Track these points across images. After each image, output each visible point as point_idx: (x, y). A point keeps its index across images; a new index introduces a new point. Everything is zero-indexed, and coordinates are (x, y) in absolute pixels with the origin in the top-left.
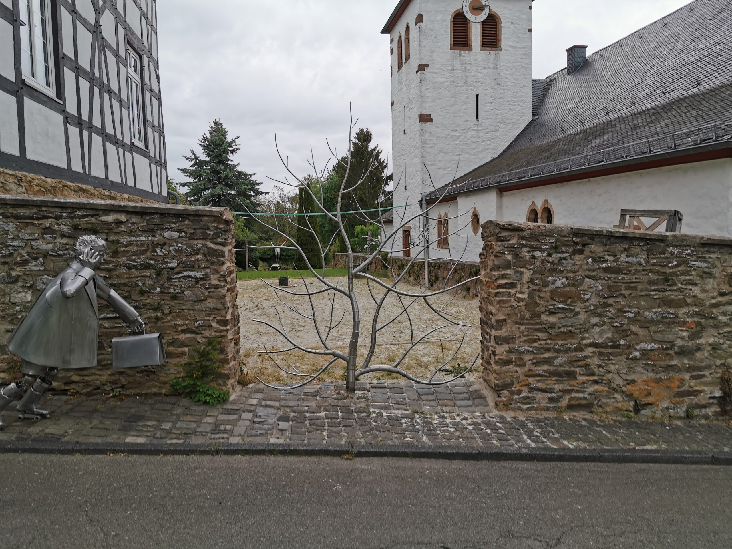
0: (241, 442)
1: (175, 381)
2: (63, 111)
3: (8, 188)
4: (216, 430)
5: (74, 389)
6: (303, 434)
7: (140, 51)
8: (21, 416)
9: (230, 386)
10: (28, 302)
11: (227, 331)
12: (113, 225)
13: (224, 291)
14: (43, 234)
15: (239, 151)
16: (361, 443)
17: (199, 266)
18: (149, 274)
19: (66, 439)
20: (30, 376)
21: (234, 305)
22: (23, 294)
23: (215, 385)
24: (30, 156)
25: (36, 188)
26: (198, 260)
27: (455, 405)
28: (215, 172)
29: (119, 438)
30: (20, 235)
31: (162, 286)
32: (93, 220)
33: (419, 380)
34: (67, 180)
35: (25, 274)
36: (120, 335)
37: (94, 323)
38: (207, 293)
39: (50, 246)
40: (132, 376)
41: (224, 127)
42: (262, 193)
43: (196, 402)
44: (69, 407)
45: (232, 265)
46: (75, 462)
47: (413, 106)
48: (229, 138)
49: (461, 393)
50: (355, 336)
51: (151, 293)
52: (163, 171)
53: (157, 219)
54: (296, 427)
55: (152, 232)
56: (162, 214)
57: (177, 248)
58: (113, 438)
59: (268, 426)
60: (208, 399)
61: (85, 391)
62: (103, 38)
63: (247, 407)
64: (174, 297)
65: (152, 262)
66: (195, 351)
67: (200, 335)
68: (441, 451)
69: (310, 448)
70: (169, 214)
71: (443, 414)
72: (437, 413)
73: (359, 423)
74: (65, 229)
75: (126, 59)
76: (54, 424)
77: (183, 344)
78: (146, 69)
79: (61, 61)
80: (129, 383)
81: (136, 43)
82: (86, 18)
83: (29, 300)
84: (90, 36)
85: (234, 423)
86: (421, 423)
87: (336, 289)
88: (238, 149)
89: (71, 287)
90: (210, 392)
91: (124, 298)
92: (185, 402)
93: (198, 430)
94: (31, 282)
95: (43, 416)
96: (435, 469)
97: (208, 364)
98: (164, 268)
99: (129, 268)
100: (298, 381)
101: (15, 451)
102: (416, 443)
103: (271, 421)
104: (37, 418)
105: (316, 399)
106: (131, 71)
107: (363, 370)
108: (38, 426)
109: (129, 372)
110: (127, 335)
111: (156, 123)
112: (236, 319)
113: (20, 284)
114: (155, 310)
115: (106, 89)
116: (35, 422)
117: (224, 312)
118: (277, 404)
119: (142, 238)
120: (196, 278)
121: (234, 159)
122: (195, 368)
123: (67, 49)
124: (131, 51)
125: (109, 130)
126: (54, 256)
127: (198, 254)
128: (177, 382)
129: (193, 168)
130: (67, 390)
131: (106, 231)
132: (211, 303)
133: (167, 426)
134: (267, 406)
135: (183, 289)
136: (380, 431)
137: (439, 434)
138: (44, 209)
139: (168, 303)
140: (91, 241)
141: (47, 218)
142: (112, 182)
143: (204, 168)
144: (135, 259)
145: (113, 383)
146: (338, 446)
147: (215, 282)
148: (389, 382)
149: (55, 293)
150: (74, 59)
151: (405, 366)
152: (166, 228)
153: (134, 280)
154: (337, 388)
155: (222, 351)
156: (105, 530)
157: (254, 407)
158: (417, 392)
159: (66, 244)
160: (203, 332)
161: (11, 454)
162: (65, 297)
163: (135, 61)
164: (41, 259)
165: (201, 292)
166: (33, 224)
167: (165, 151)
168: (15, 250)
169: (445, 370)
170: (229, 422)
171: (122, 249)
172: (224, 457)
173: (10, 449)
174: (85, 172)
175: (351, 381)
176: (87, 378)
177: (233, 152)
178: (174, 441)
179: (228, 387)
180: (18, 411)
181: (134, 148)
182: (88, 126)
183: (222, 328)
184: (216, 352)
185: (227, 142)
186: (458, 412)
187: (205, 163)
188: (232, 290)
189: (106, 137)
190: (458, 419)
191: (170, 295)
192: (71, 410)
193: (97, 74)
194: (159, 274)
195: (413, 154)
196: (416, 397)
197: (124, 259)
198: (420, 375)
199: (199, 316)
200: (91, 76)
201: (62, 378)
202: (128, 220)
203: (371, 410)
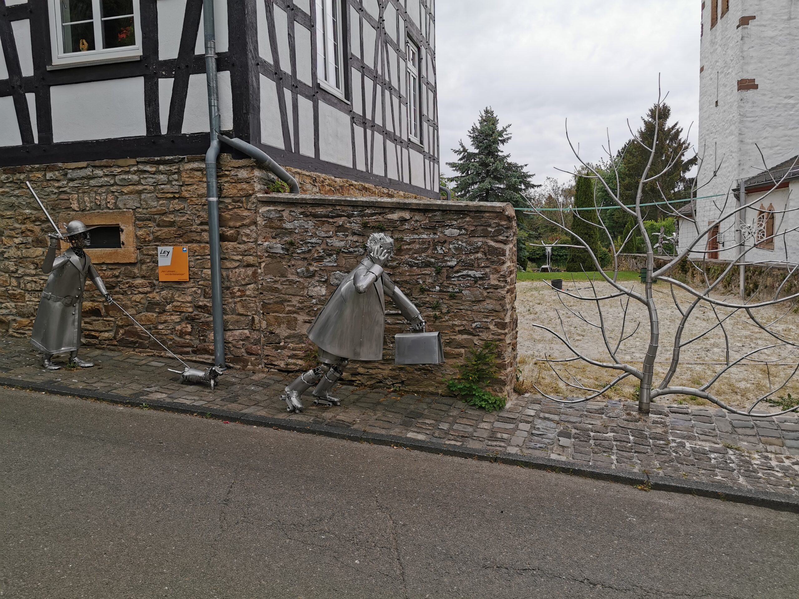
0: (519, 453)
1: (451, 382)
2: (350, 112)
3: (305, 189)
4: (493, 437)
5: (360, 380)
6: (587, 454)
7: (418, 43)
8: (316, 401)
9: (506, 393)
10: (323, 296)
11: (505, 334)
12: (398, 223)
13: (504, 292)
14: (336, 232)
15: (509, 141)
16: (658, 474)
17: (479, 265)
18: (429, 272)
19: (355, 427)
20: (325, 364)
21: (513, 307)
22: (319, 288)
23: (491, 390)
24: (323, 157)
25: (328, 188)
26: (478, 259)
27: (783, 445)
28: (484, 164)
29: (401, 433)
30: (317, 232)
31: (441, 285)
32: (380, 218)
33: (735, 410)
34: (352, 179)
35: (320, 269)
36: (401, 331)
37: (381, 319)
38: (485, 294)
39: (343, 243)
40: (411, 373)
41: (495, 115)
42: (533, 186)
43: (472, 406)
44: (356, 397)
45: (512, 264)
46: (363, 450)
47: (730, 71)
48: (499, 127)
49: (793, 431)
50: (653, 350)
51: (430, 291)
52: (436, 165)
53: (438, 216)
54: (580, 446)
55: (433, 229)
56: (443, 211)
57: (457, 245)
58: (395, 431)
59: (548, 441)
60: (483, 404)
61: (368, 383)
62: (385, 34)
63: (523, 417)
64: (453, 297)
65: (433, 260)
66: (472, 353)
67: (477, 337)
68: (764, 497)
69: (597, 471)
70: (450, 211)
71: (766, 454)
72: (757, 452)
73: (656, 451)
74: (356, 227)
75: (406, 53)
76: (343, 412)
77: (460, 345)
78: (424, 62)
79: (349, 62)
80: (408, 379)
81: (415, 34)
82: (371, 14)
83: (324, 294)
84: (374, 32)
85: (512, 432)
86: (736, 461)
87: (630, 295)
88: (509, 138)
89: (363, 283)
90: (485, 397)
91: (406, 295)
92: (460, 404)
93: (475, 434)
94: (326, 278)
95: (334, 403)
96: (756, 518)
97: (484, 368)
98: (443, 267)
99: (411, 266)
100: (580, 396)
101: (313, 432)
102: (730, 484)
103: (551, 436)
104: (329, 405)
105: (602, 418)
106: (410, 64)
107: (660, 391)
108: (330, 412)
109: (408, 368)
110: (408, 332)
111: (431, 117)
112: (515, 322)
113: (317, 278)
114: (434, 308)
115: (387, 86)
116: (327, 408)
117: (502, 314)
118: (556, 418)
119: (424, 236)
120: (475, 277)
121: (504, 149)
122: (471, 370)
123: (355, 50)
124: (411, 44)
125: (389, 128)
126: (346, 253)
127: (477, 252)
128: (453, 383)
129: (462, 162)
130: (353, 381)
131: (391, 229)
132: (489, 305)
133: (445, 426)
134: (545, 418)
135: (461, 288)
136: (682, 464)
137: (760, 478)
138: (338, 208)
139: (447, 302)
140: (380, 239)
141: (341, 216)
142: (390, 179)
143: (473, 160)
144: (417, 257)
145: (394, 378)
146: (630, 473)
147: (494, 282)
148: (693, 408)
149: (349, 288)
150: (360, 58)
151: (714, 391)
152: (447, 226)
153: (416, 277)
154: (627, 408)
155: (500, 355)
156: (394, 518)
157: (532, 418)
158: (731, 423)
159: (356, 242)
160: (481, 334)
161: (310, 435)
162: (358, 292)
163: (413, 53)
164: (334, 256)
165: (480, 292)
166: (329, 222)
167: (438, 146)
168: (313, 247)
169: (770, 401)
170: (505, 431)
171: (405, 247)
172: (503, 466)
173: (309, 430)
174: (367, 171)
175: (645, 401)
176: (371, 371)
177: (503, 142)
178: (453, 442)
179: (504, 394)
180: (314, 396)
181: (411, 145)
182: (371, 125)
183: (500, 331)
184: (494, 356)
185: (497, 131)
186: (788, 454)
187: (474, 155)
188: (511, 291)
189: (387, 135)
190: (787, 463)
191: (449, 294)
192: (357, 400)
193: (380, 72)
194: (438, 273)
195: (728, 131)
196: (729, 429)
197: (407, 256)
198: (734, 403)
199: (477, 317)
200: (374, 74)
201: (349, 369)
202: (411, 218)
203: (670, 438)
